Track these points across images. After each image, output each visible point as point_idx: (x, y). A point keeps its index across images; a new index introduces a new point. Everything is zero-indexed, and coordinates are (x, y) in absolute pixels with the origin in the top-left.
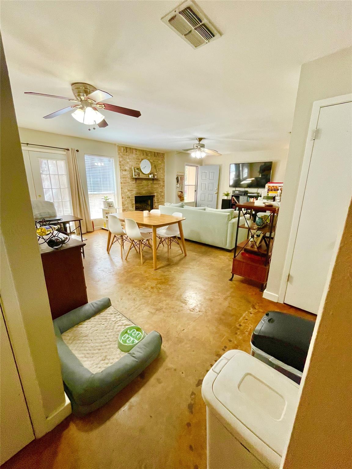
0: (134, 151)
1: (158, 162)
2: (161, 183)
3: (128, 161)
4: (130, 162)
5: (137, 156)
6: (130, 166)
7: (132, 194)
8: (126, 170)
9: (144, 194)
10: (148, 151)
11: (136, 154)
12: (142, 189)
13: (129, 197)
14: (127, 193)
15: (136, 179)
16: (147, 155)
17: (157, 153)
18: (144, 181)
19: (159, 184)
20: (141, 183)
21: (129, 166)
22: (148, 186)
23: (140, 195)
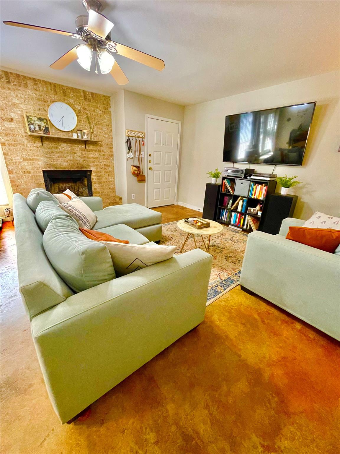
0: (30, 83)
1: (94, 111)
2: (105, 149)
3: (17, 101)
4: (22, 104)
5: (38, 93)
6: (22, 111)
7: (34, 166)
8: (12, 120)
9: (65, 168)
10: (68, 88)
11: (36, 90)
12: (59, 157)
13: (30, 172)
14: (22, 165)
15: (42, 139)
16: (65, 94)
17: (92, 94)
18: (63, 144)
19: (100, 151)
20: (57, 148)
21: (20, 112)
22: (75, 153)
23: (56, 168)
